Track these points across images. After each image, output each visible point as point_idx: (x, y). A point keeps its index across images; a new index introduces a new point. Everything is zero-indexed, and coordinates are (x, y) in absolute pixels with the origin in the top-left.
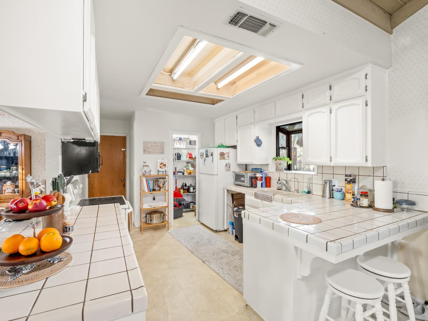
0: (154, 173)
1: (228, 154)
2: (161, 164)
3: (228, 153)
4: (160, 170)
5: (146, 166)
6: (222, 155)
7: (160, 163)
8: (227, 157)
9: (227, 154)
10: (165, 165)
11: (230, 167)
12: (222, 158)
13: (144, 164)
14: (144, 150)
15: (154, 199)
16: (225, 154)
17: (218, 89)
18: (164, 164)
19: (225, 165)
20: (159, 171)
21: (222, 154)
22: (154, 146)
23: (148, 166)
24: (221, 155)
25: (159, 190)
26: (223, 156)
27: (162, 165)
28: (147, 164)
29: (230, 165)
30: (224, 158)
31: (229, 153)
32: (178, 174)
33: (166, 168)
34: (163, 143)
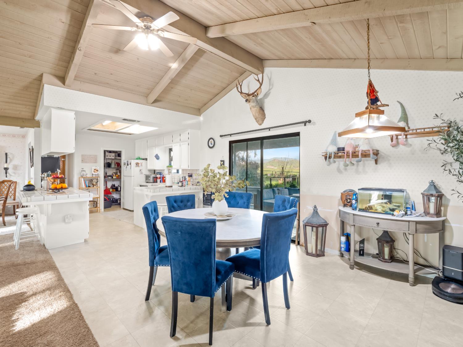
0: (89, 176)
3: (142, 163)
4: (94, 173)
5: (83, 171)
6: (137, 164)
7: (94, 169)
11: (142, 172)
13: (82, 170)
14: (82, 161)
16: (139, 164)
18: (97, 170)
19: (139, 170)
22: (89, 158)
23: (85, 171)
25: (93, 187)
27: (95, 171)
28: (84, 170)
30: (138, 166)
32: (108, 177)
33: (98, 172)
34: (96, 156)
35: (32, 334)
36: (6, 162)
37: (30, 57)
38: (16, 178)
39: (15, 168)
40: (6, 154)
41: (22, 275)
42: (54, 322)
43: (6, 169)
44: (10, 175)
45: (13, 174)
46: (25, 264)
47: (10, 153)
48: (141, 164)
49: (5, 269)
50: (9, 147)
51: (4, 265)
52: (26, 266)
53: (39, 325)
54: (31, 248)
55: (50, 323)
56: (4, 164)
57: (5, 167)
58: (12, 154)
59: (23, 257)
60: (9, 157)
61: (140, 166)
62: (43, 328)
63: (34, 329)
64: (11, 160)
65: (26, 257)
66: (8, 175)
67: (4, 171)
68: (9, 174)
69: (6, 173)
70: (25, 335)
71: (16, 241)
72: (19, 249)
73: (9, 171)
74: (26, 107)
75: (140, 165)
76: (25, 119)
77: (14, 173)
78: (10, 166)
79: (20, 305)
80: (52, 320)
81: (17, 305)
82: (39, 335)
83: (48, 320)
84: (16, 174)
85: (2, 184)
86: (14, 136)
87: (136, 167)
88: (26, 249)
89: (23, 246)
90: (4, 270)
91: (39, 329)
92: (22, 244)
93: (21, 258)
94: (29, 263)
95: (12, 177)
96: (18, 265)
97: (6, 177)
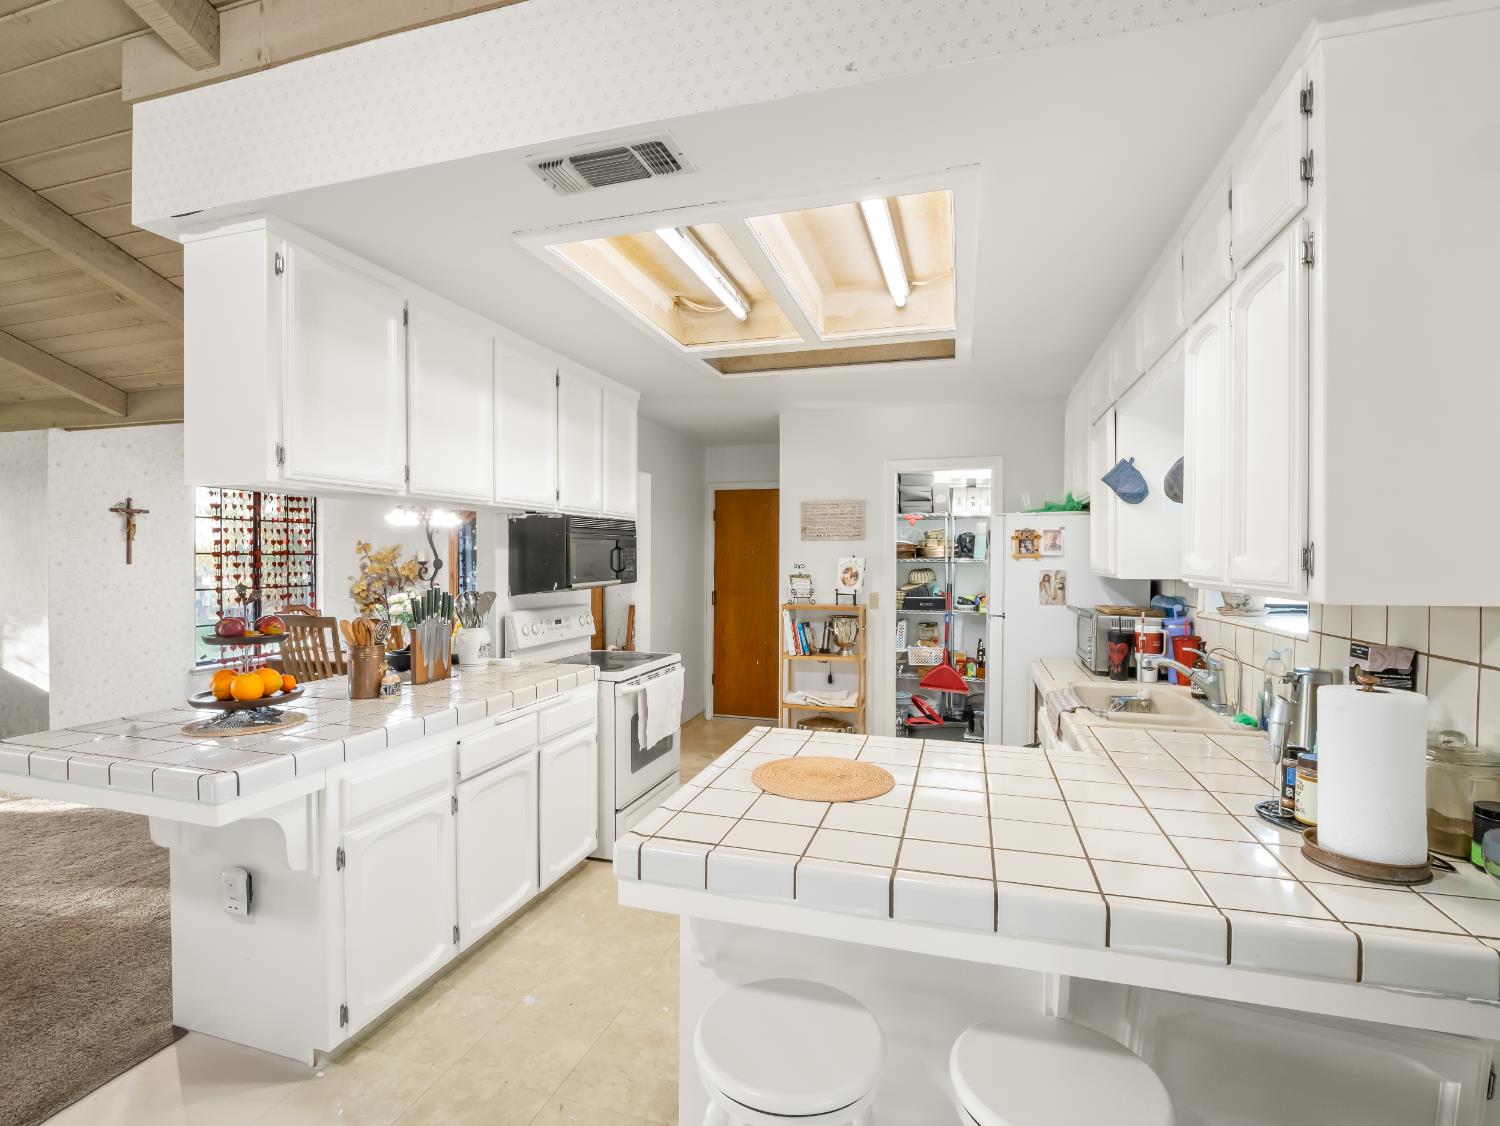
0: (825, 598)
1: (1055, 538)
2: (847, 569)
3: (1057, 533)
4: (843, 589)
5: (800, 576)
6: (1026, 541)
7: (844, 568)
8: (1045, 549)
9: (1051, 535)
10: (855, 575)
11: (1062, 588)
12: (1023, 550)
13: (796, 572)
14: (804, 529)
15: (830, 680)
16: (1038, 537)
17: (900, 309)
18: (854, 571)
19: (1039, 579)
20: (839, 592)
21: (1025, 535)
22: (832, 515)
23: (808, 576)
24: (1021, 542)
25: (839, 654)
26: (1028, 544)
27: (848, 575)
28: (803, 572)
29: (1064, 578)
30: (1034, 553)
31: (1059, 532)
32: (957, 609)
33: (858, 586)
34: (861, 504)
48: (1049, 542)
61: (1042, 551)
75: (1043, 544)
87: (1018, 556)
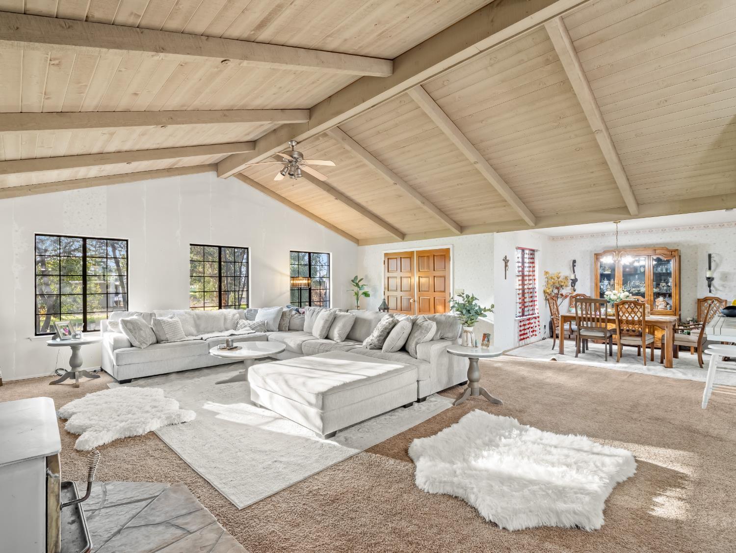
35: (672, 539)
36: (710, 268)
37: (714, 92)
38: (726, 294)
39: (725, 277)
40: (710, 256)
41: (695, 449)
42: (712, 547)
43: (710, 280)
44: (717, 290)
45: (721, 288)
46: (706, 435)
47: (716, 254)
49: (677, 429)
50: (715, 244)
51: (677, 423)
52: (707, 439)
53: (686, 534)
54: (727, 414)
55: (705, 544)
56: (706, 271)
57: (708, 276)
58: (719, 254)
59: (707, 423)
60: (715, 261)
62: (691, 543)
63: (677, 535)
64: (717, 266)
65: (713, 425)
66: (712, 288)
67: (706, 282)
68: (714, 287)
69: (709, 286)
70: (662, 532)
71: (706, 395)
72: (708, 409)
73: (714, 282)
74: (724, 176)
76: (726, 195)
77: (723, 286)
78: (716, 275)
79: (674, 489)
80: (710, 542)
81: (670, 486)
82: (680, 548)
83: (702, 538)
84: (725, 287)
85: (704, 302)
86: (722, 225)
88: (719, 413)
89: (713, 406)
90: (674, 431)
91: (684, 539)
92: (715, 403)
93: (704, 424)
94: (713, 435)
95: (719, 292)
96: (697, 432)
97: (710, 292)
